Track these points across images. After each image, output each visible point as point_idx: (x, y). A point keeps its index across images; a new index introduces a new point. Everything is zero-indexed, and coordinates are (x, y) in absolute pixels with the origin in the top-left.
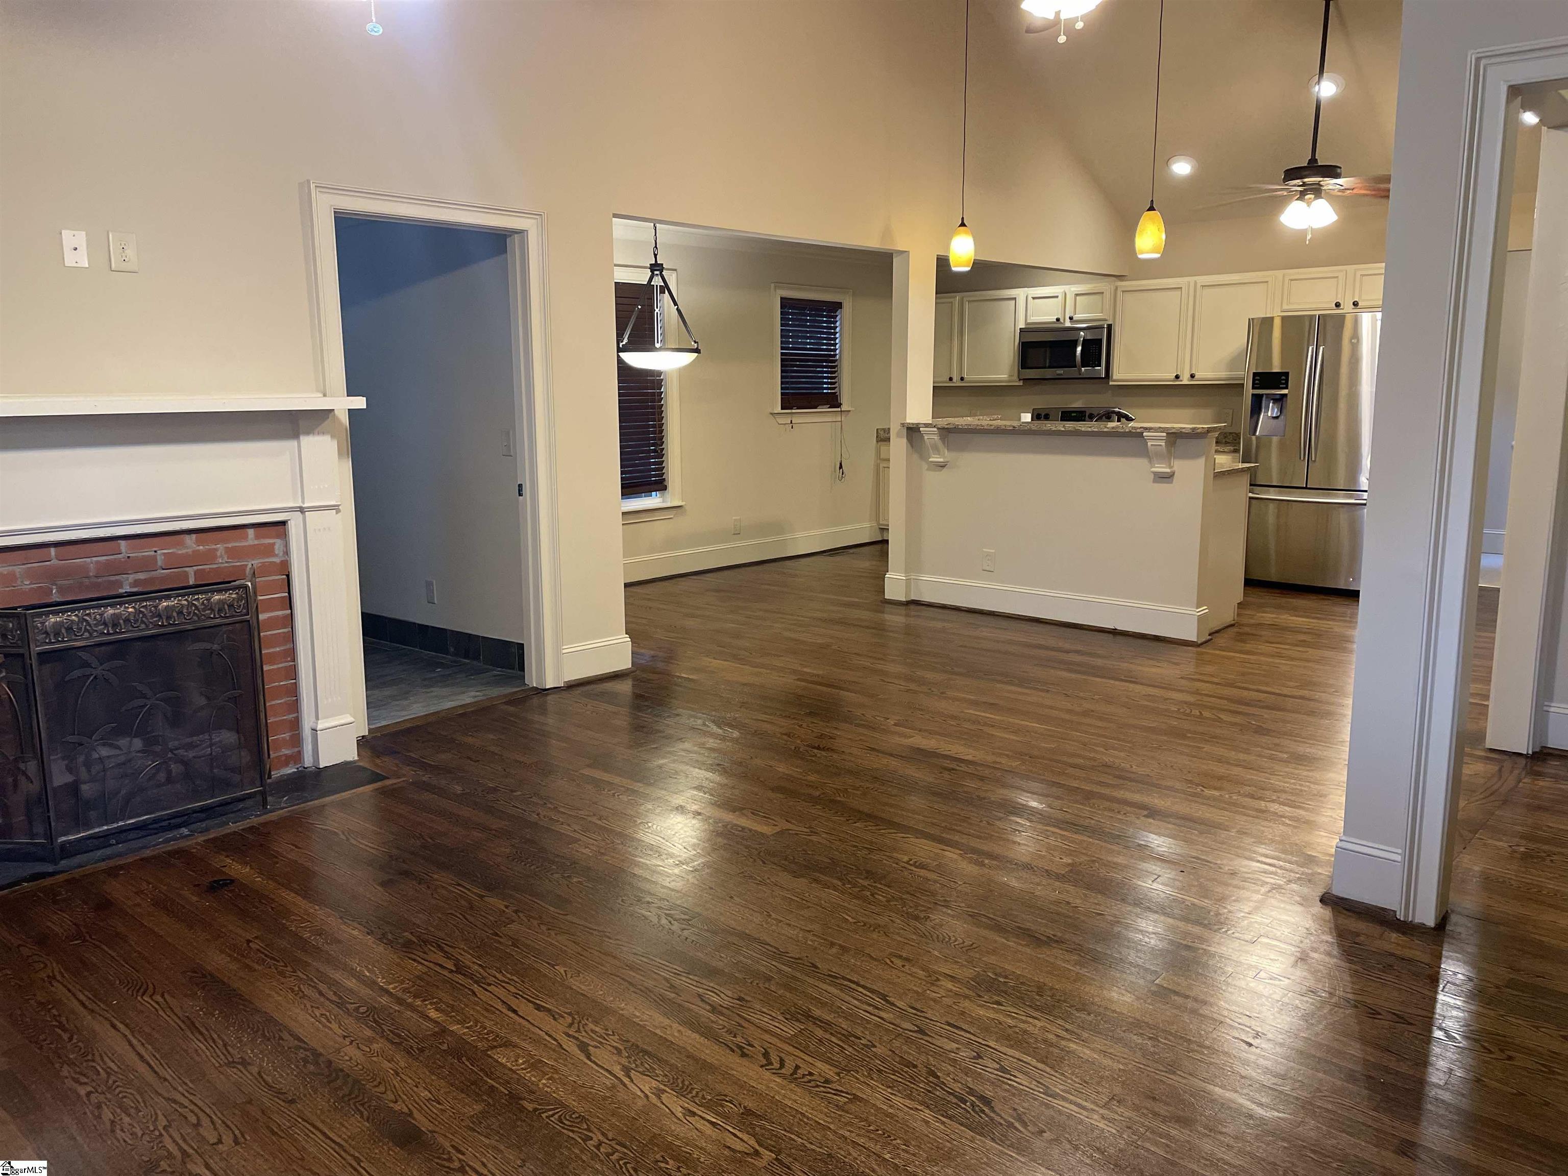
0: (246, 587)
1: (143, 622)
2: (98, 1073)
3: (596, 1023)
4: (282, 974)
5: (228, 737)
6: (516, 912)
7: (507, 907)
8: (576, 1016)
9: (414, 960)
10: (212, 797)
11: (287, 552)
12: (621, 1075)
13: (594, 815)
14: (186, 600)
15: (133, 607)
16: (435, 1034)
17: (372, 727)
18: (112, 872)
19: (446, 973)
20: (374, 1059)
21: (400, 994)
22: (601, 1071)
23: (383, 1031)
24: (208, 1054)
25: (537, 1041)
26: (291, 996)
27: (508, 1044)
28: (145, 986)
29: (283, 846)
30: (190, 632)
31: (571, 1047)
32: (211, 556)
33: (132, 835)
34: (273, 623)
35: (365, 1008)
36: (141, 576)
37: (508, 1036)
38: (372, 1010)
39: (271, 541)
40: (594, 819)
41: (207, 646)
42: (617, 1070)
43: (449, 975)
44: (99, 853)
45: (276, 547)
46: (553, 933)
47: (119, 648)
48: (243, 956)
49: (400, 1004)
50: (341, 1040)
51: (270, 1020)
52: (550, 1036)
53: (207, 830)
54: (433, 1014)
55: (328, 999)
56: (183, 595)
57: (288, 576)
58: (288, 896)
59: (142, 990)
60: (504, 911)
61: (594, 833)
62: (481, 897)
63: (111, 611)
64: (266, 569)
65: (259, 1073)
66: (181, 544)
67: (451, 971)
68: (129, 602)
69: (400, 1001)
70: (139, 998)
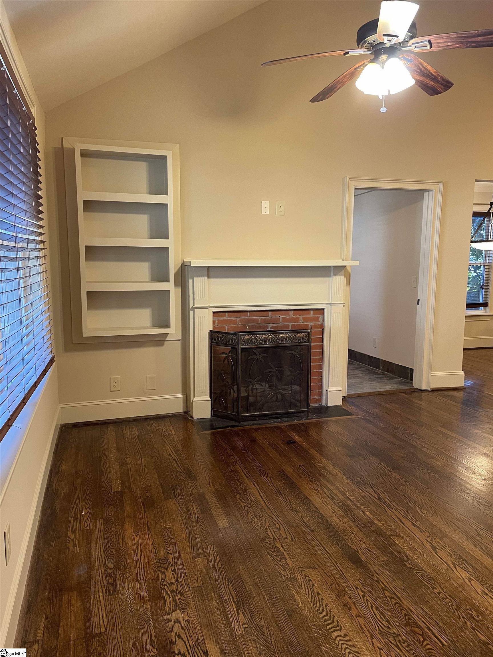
0: (308, 332)
1: (274, 341)
2: (248, 500)
3: (440, 539)
4: (311, 481)
5: (297, 388)
6: (405, 481)
7: (401, 478)
8: (431, 534)
9: (362, 490)
10: (290, 410)
11: (323, 321)
12: (452, 566)
13: (443, 448)
14: (288, 335)
15: (271, 336)
16: (368, 522)
17: (348, 393)
18: (256, 430)
19: (374, 499)
20: (344, 524)
21: (355, 502)
22: (441, 561)
23: (348, 515)
24: (284, 504)
25: (413, 539)
26: (314, 490)
27: (399, 536)
28: (264, 473)
29: (313, 432)
30: (289, 347)
31: (429, 547)
32: (297, 320)
33: (263, 418)
34: (316, 347)
35: (341, 503)
36: (274, 325)
37: (400, 532)
38: (344, 505)
39: (318, 316)
40: (443, 450)
41: (294, 352)
42: (450, 563)
43: (375, 499)
44: (252, 422)
45: (320, 318)
46: (421, 495)
47: (266, 349)
48: (297, 471)
49: (356, 506)
50: (331, 513)
51: (306, 498)
52: (419, 538)
53: (287, 421)
54: (368, 514)
55: (327, 496)
56: (287, 333)
57: (323, 330)
58: (314, 452)
59: (264, 474)
60: (400, 480)
61: (442, 456)
62: (390, 471)
63: (264, 336)
64: (315, 327)
65: (301, 516)
66: (288, 314)
67: (376, 499)
68: (270, 334)
69: (355, 505)
70: (262, 477)
